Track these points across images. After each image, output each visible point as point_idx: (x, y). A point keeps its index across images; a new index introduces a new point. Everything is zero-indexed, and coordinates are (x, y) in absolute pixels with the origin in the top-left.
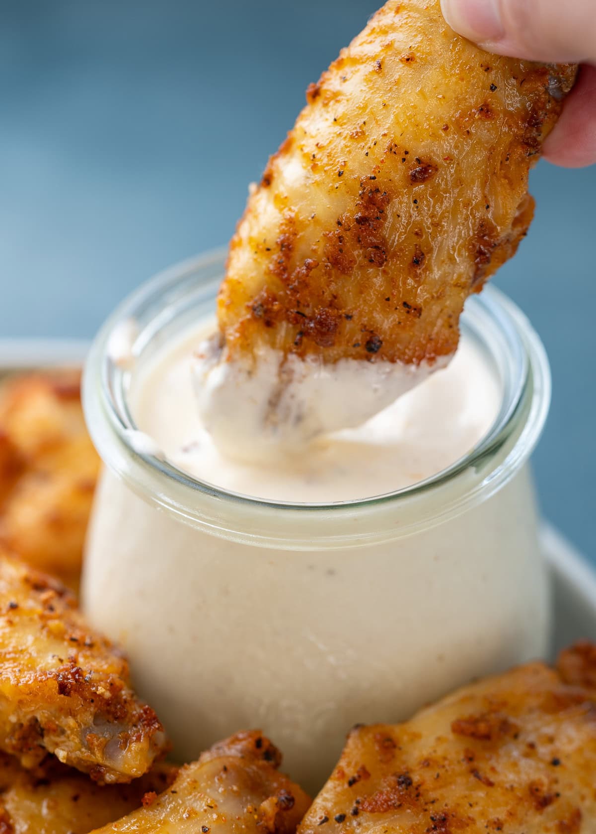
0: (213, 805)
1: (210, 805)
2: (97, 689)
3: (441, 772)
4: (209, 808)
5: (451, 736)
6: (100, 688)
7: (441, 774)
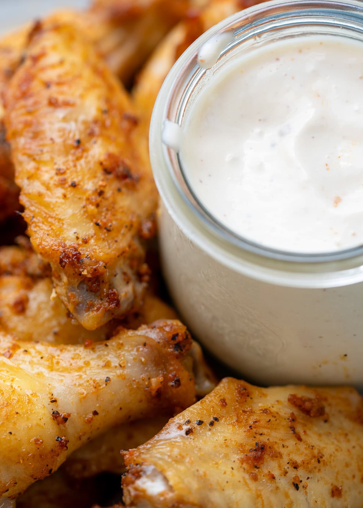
0: (122, 365)
1: (121, 365)
2: (83, 271)
3: (273, 419)
4: (119, 366)
5: (286, 403)
6: (86, 271)
7: (271, 420)
